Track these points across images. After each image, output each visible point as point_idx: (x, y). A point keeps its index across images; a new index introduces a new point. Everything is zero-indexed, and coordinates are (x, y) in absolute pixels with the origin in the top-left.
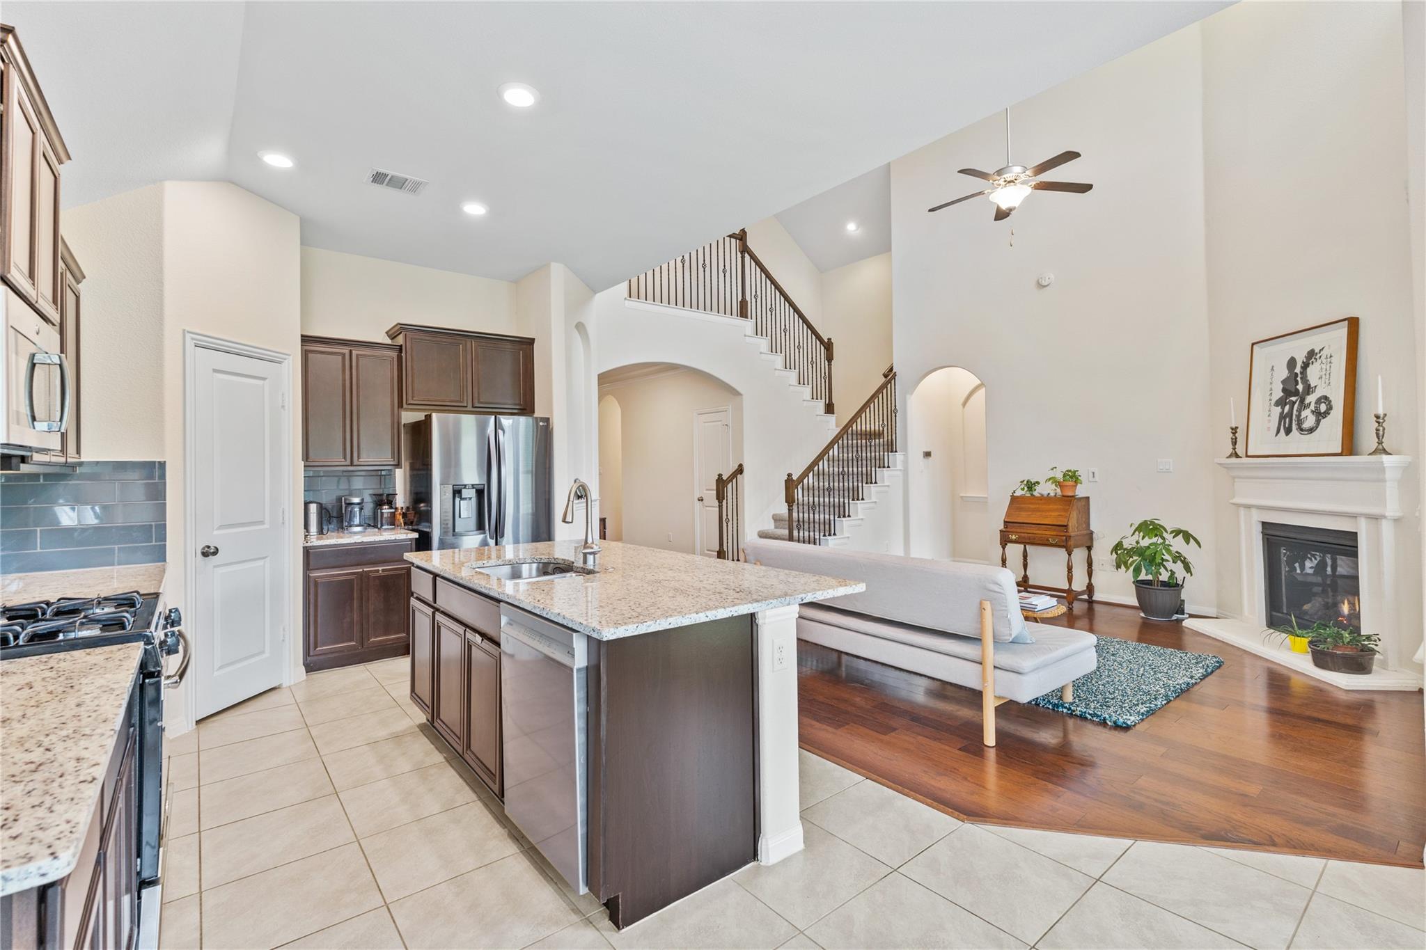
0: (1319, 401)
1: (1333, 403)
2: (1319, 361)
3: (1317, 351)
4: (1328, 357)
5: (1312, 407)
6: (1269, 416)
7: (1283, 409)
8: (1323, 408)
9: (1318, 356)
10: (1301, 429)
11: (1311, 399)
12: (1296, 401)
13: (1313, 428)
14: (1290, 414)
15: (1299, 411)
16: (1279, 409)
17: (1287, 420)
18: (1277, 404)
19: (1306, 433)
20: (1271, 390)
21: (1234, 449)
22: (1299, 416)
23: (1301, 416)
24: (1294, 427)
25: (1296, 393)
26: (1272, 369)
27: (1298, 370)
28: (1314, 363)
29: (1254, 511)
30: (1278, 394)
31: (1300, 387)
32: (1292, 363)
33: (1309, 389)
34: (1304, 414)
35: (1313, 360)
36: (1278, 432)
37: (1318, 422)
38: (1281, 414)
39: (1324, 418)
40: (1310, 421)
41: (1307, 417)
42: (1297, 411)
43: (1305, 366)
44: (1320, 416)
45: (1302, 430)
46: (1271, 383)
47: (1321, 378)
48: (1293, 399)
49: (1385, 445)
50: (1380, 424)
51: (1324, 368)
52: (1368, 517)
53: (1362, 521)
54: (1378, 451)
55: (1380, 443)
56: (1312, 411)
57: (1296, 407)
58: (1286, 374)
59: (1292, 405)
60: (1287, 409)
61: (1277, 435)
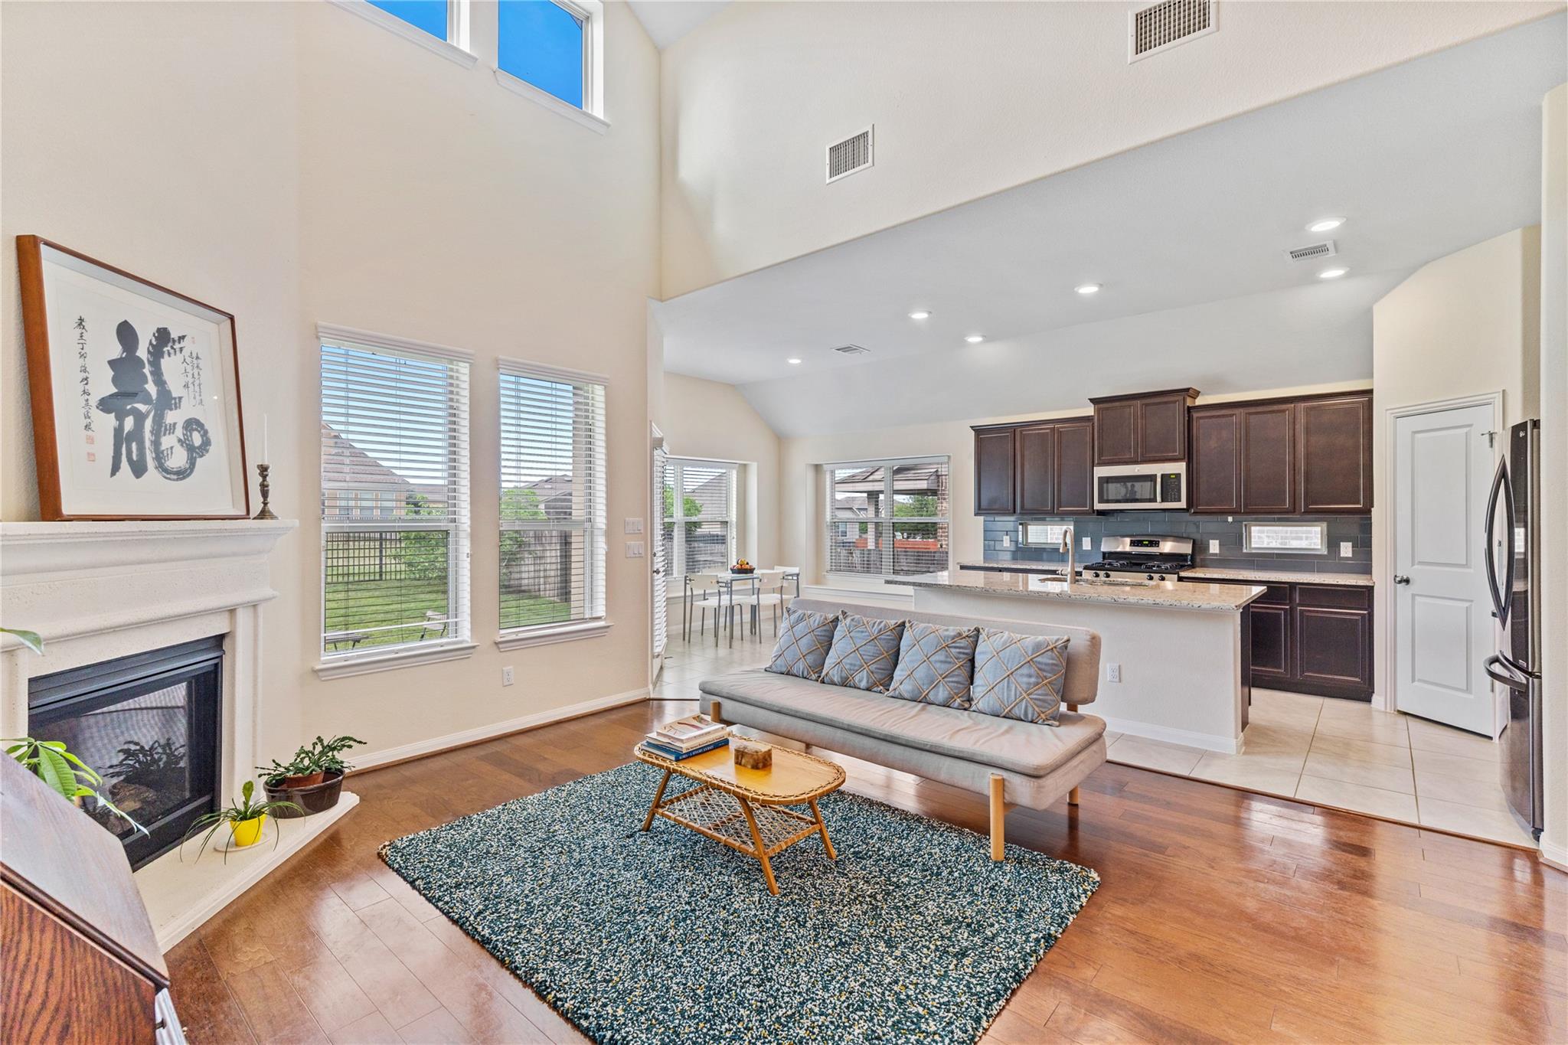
0: (190, 427)
1: (211, 435)
2: (179, 357)
3: (174, 335)
4: (194, 355)
5: (179, 433)
6: (87, 427)
7: (120, 418)
8: (197, 439)
9: (177, 345)
10: (161, 467)
11: (176, 418)
12: (149, 413)
13: (186, 470)
14: (137, 434)
15: (157, 433)
16: (111, 420)
17: (134, 446)
18: (105, 405)
19: (175, 477)
22: (156, 443)
23: (160, 444)
24: (150, 462)
25: (147, 400)
27: (142, 354)
28: (172, 355)
30: (104, 385)
31: (151, 389)
32: (125, 333)
33: (167, 401)
34: (165, 442)
35: (169, 348)
36: (115, 469)
37: (192, 463)
38: (118, 431)
39: (201, 456)
40: (178, 459)
41: (172, 448)
42: (152, 432)
43: (156, 352)
44: (195, 452)
45: (166, 471)
47: (186, 386)
49: (270, 507)
50: (264, 477)
51: (189, 368)
52: (245, 605)
53: (243, 618)
54: (264, 514)
55: (265, 504)
56: (180, 440)
57: (148, 424)
58: (116, 351)
59: (140, 418)
60: (129, 423)
61: (113, 473)
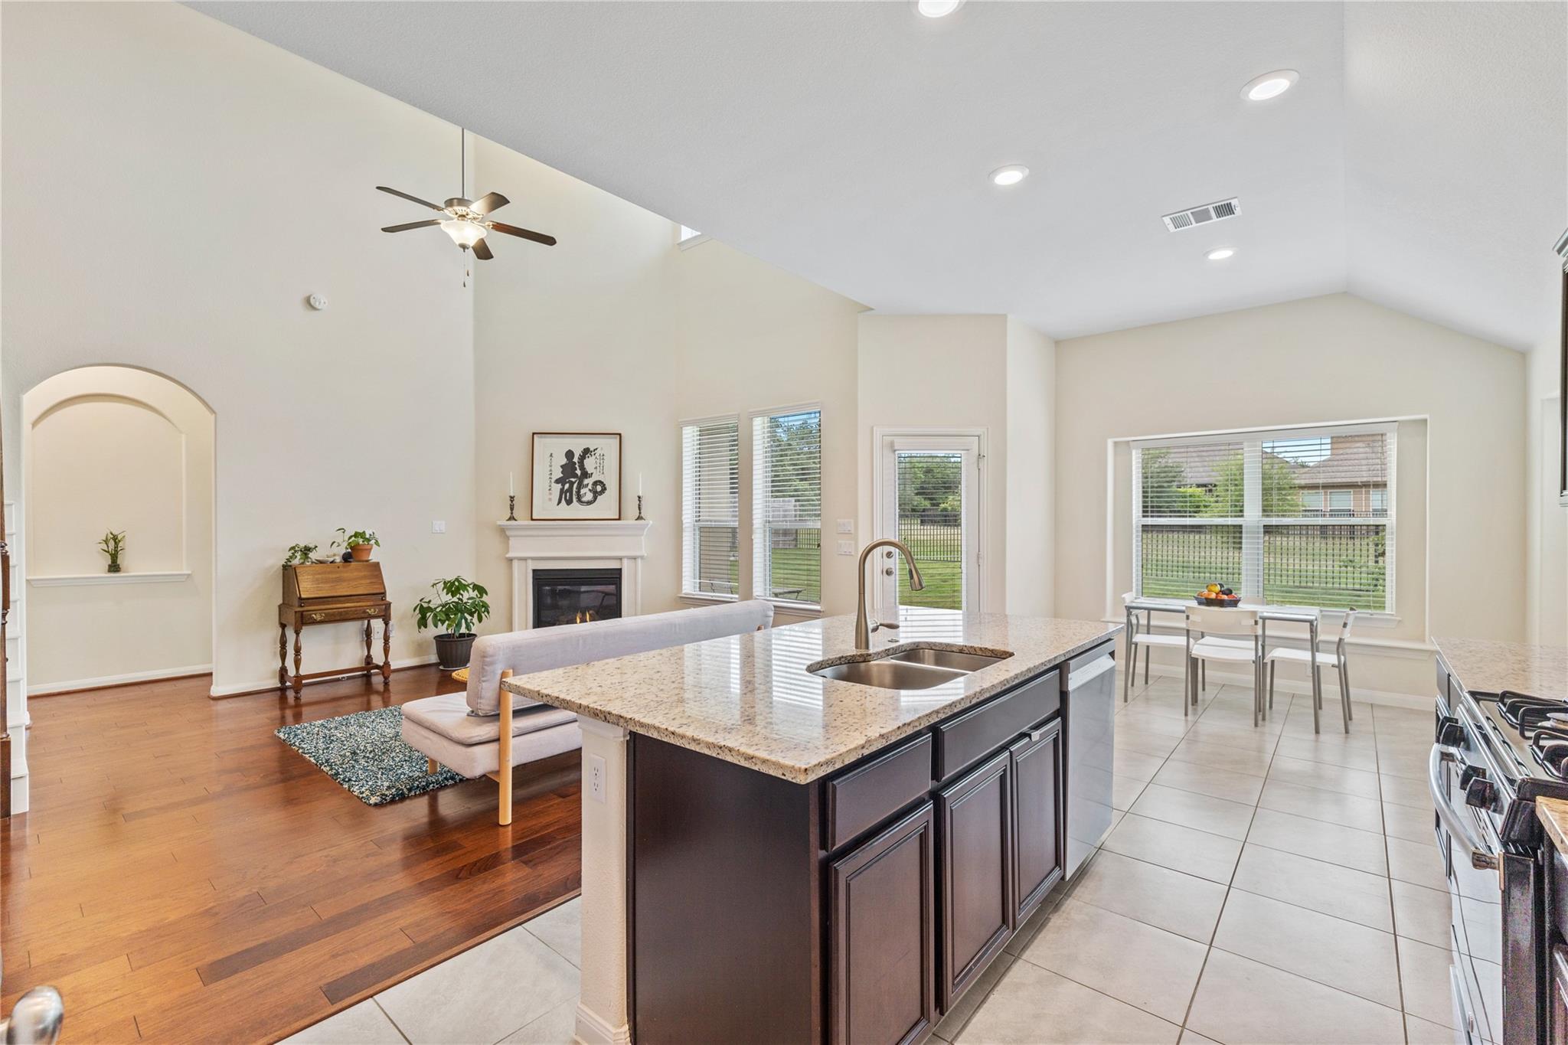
0: (595, 483)
1: (606, 486)
2: (594, 457)
3: (591, 449)
5: (590, 487)
6: (550, 490)
7: (563, 485)
9: (593, 453)
10: (579, 500)
11: (589, 481)
12: (575, 482)
13: (591, 501)
14: (570, 490)
15: (578, 488)
16: (559, 486)
17: (568, 494)
18: (557, 481)
19: (585, 504)
20: (551, 470)
21: (512, 513)
22: (578, 492)
23: (580, 492)
24: (575, 499)
25: (576, 476)
26: (551, 455)
27: (576, 460)
28: (590, 458)
29: (530, 562)
30: (558, 473)
31: (578, 472)
32: (570, 454)
33: (586, 475)
34: (583, 491)
35: (588, 455)
36: (559, 502)
37: (595, 498)
38: (562, 491)
39: (600, 495)
41: (585, 493)
42: (576, 488)
43: (582, 458)
44: (596, 494)
45: (582, 502)
46: (551, 466)
47: (596, 468)
48: (573, 480)
49: (642, 515)
50: (640, 501)
51: (598, 461)
52: (629, 558)
53: (625, 561)
54: (640, 518)
55: (640, 513)
56: (590, 490)
57: (575, 485)
58: (564, 461)
59: (572, 484)
60: (567, 486)
61: (558, 504)
